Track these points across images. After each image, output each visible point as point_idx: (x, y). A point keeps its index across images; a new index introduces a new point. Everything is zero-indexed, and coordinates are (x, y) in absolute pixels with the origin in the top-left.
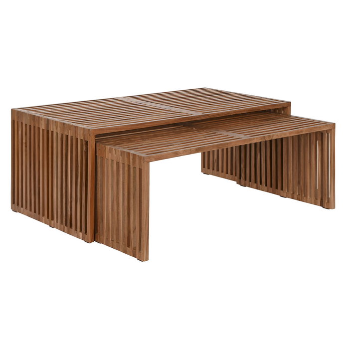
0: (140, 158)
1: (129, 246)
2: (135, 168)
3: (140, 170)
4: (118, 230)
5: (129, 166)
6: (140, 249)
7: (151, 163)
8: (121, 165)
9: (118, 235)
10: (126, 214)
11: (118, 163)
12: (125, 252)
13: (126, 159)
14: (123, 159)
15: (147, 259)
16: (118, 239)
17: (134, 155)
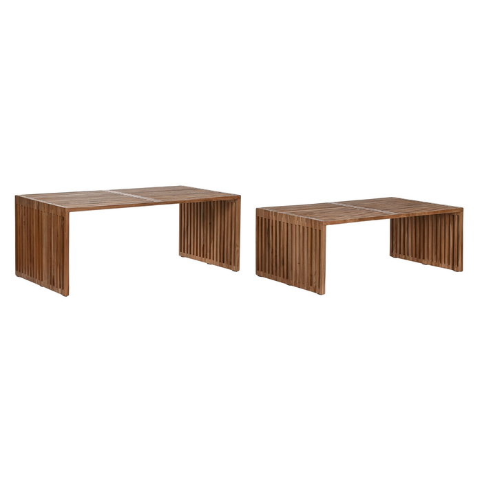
0: (319, 222)
1: (311, 285)
2: (316, 230)
3: (320, 231)
4: (304, 275)
5: (312, 229)
6: (319, 287)
7: (327, 226)
8: (306, 229)
9: (304, 278)
10: (309, 262)
11: (303, 228)
12: (308, 289)
13: (309, 224)
14: (307, 224)
15: (324, 293)
16: (303, 281)
17: (315, 221)
